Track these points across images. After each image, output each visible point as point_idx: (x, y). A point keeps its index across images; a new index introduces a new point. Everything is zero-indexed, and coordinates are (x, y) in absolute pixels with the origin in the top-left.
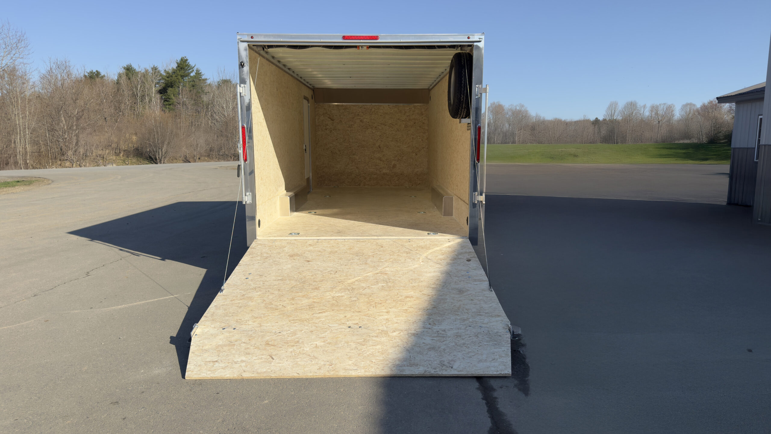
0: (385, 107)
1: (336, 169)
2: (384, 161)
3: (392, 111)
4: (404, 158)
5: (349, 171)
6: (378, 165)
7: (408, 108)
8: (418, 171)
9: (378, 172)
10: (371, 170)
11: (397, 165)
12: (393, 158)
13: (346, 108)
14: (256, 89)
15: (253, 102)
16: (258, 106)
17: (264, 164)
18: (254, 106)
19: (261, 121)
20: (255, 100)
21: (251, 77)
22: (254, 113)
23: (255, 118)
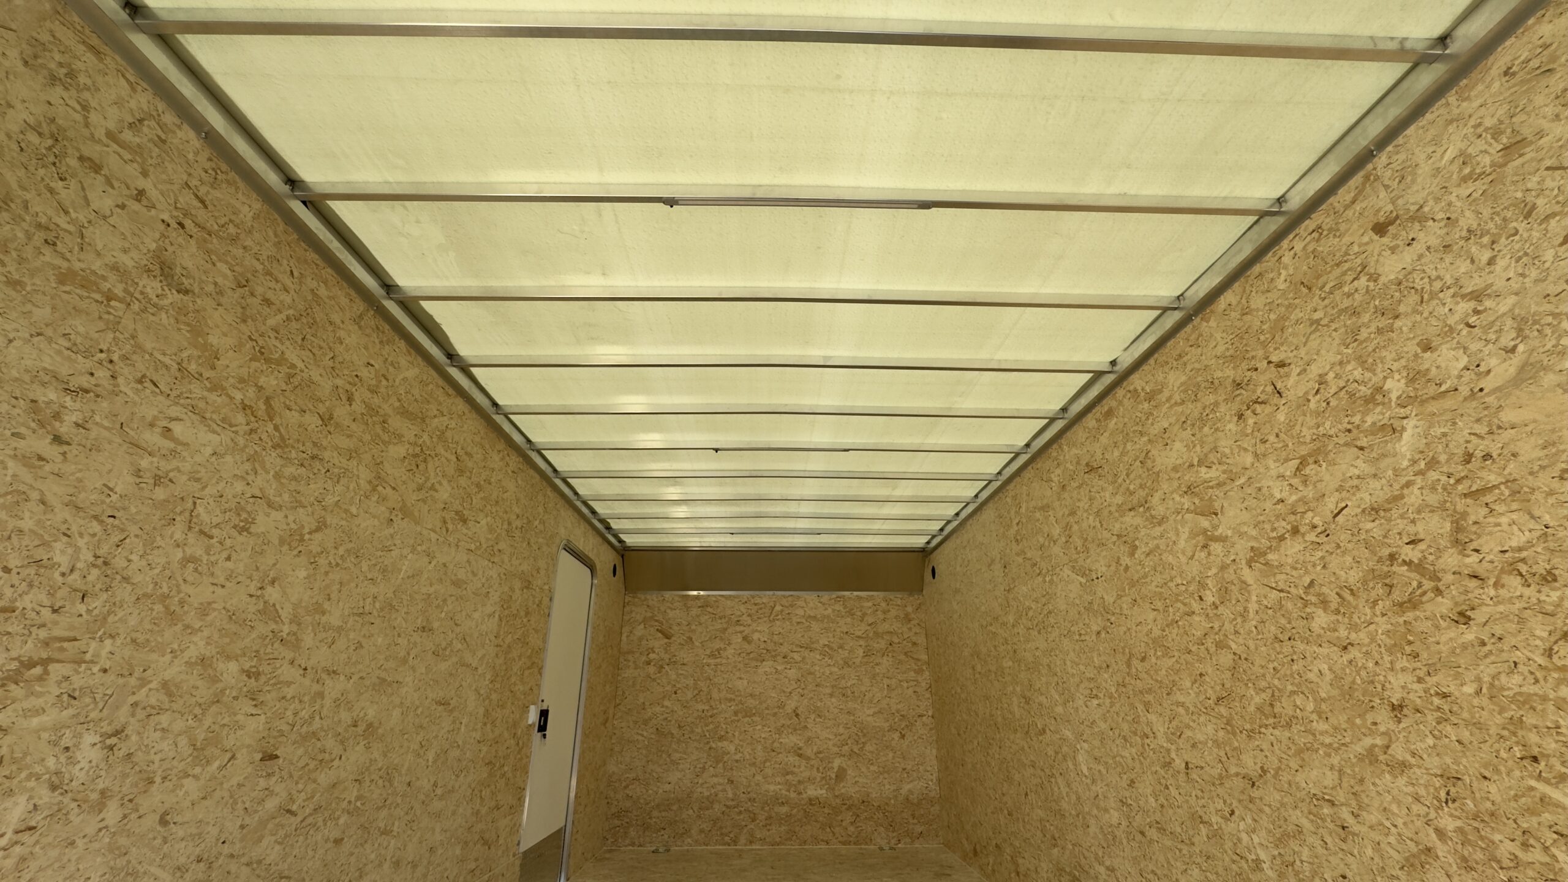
0: (811, 602)
1: (667, 787)
2: (808, 759)
3: (830, 611)
4: (868, 747)
5: (706, 794)
6: (792, 773)
7: (870, 604)
8: (910, 791)
9: (793, 795)
10: (772, 787)
11: (849, 772)
12: (836, 749)
13: (705, 604)
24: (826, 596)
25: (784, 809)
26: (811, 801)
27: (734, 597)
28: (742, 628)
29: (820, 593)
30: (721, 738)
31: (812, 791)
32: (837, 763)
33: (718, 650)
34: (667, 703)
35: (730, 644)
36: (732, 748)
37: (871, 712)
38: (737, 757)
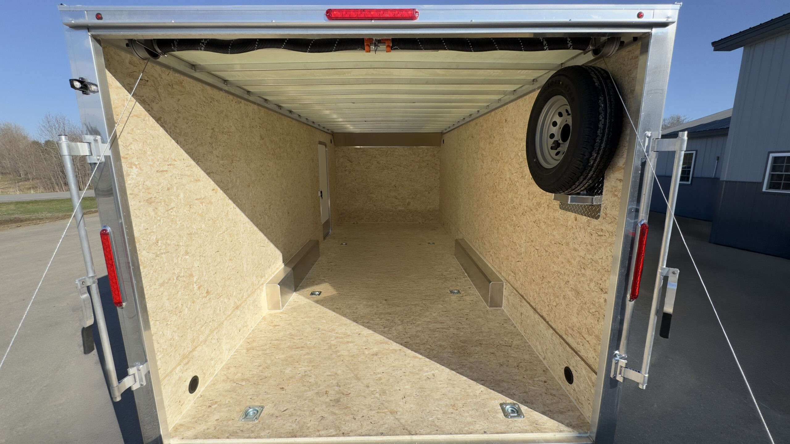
0: (400, 150)
1: (355, 207)
2: (399, 199)
3: (407, 153)
4: (418, 196)
5: (368, 209)
6: (394, 203)
7: (421, 151)
8: (430, 208)
9: (394, 209)
10: (387, 207)
11: (411, 203)
12: (408, 197)
13: (363, 151)
14: (177, 142)
15: (165, 168)
16: (188, 173)
17: (216, 264)
18: (166, 175)
19: (203, 196)
20: (176, 163)
21: (151, 118)
22: (168, 189)
23: (173, 197)
24: (406, 148)
25: (391, 213)
26: (399, 211)
27: (374, 148)
28: (376, 159)
29: (404, 147)
30: (371, 193)
31: (400, 208)
32: (408, 200)
33: (369, 166)
34: (353, 183)
35: (372, 164)
36: (375, 196)
37: (419, 186)
38: (377, 199)
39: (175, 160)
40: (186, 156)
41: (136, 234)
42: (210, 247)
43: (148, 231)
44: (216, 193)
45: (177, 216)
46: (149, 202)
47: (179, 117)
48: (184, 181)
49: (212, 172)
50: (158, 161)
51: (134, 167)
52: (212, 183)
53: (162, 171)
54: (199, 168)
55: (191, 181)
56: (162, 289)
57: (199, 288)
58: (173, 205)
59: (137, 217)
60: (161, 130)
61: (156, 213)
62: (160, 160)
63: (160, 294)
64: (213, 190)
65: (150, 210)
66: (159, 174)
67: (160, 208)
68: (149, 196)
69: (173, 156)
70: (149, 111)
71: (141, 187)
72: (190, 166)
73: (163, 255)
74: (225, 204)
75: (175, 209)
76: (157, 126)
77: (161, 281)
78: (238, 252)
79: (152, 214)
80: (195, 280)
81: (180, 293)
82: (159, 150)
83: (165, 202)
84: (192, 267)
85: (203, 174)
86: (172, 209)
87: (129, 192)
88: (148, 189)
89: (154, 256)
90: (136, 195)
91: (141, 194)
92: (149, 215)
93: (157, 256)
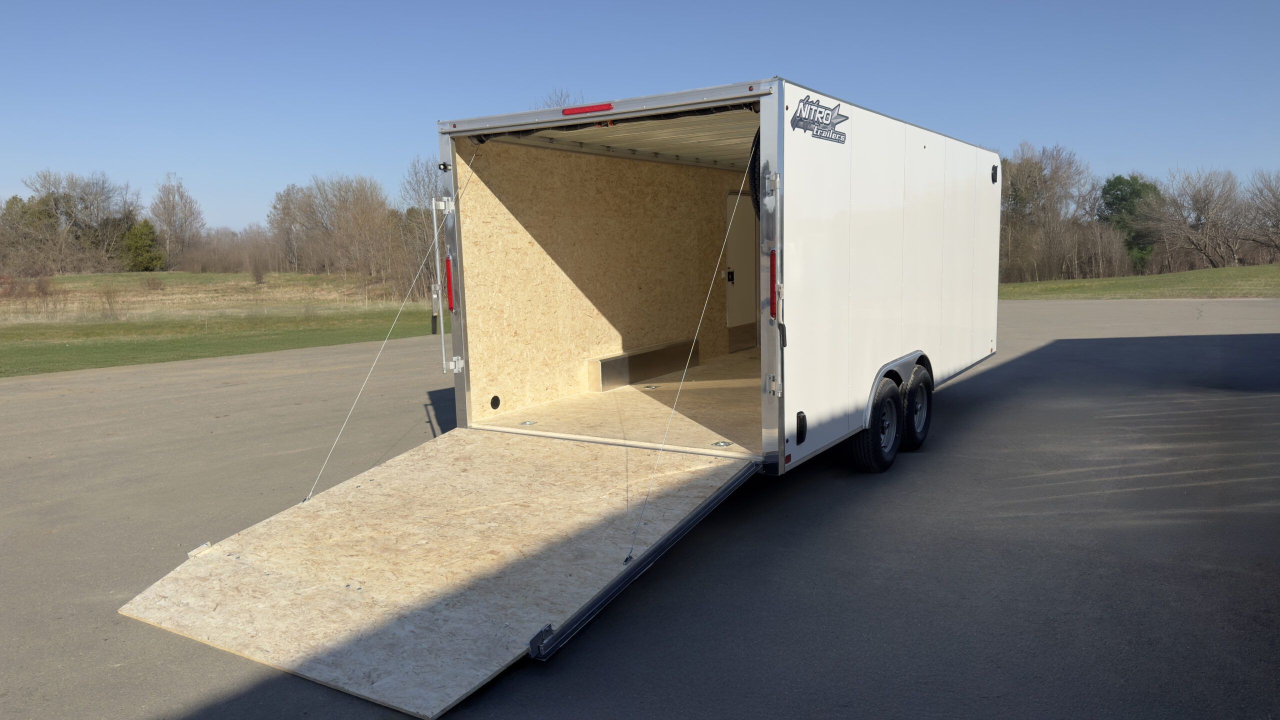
14: (500, 200)
15: (489, 220)
16: (507, 225)
17: (526, 311)
18: (489, 226)
19: (519, 247)
20: (497, 216)
21: (482, 183)
22: (490, 237)
23: (493, 244)
39: (497, 214)
40: (506, 211)
41: (465, 265)
42: (522, 293)
43: (473, 265)
44: (533, 246)
45: (495, 259)
46: (476, 244)
47: (503, 179)
48: (503, 232)
49: (530, 226)
50: (484, 214)
51: (468, 218)
52: (530, 236)
53: (487, 222)
54: (517, 221)
55: (509, 232)
56: (479, 311)
57: (508, 325)
58: (492, 249)
59: (467, 253)
60: (488, 191)
61: (480, 254)
62: (486, 214)
63: (477, 314)
64: (530, 243)
65: (476, 250)
66: (484, 224)
67: (482, 250)
68: (476, 240)
69: (496, 211)
70: (481, 177)
71: (471, 233)
72: (509, 219)
73: (482, 287)
74: (542, 258)
75: (493, 253)
76: (486, 188)
77: (479, 305)
78: (553, 310)
79: (477, 253)
80: (505, 316)
81: (491, 321)
82: (486, 206)
83: (486, 246)
84: (504, 305)
85: (520, 227)
86: (491, 252)
87: (463, 235)
88: (476, 234)
89: (475, 285)
90: (468, 238)
91: (471, 238)
92: (475, 254)
93: (477, 285)
